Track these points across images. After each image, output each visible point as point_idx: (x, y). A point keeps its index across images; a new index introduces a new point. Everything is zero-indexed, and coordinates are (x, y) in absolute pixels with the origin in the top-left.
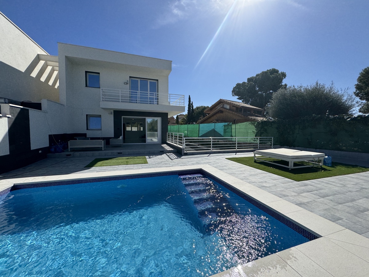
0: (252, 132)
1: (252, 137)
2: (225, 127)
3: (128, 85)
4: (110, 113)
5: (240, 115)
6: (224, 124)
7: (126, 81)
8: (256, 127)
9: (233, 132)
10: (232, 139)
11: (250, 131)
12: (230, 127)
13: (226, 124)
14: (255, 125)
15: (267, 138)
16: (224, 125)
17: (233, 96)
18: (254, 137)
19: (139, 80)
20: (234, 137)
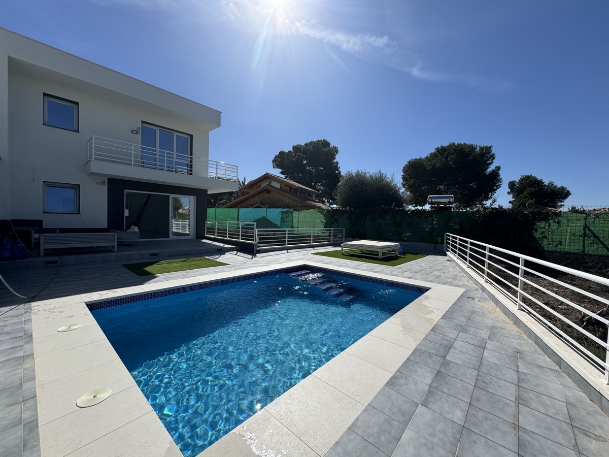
0: (319, 221)
1: (320, 229)
2: (282, 214)
3: (139, 136)
4: (100, 183)
5: (296, 198)
6: (281, 210)
7: (135, 129)
8: (325, 216)
9: (294, 222)
10: (293, 231)
11: (318, 221)
12: (290, 215)
13: (285, 210)
14: (324, 213)
15: (337, 230)
16: (282, 212)
17: (274, 167)
18: (323, 229)
19: (158, 130)
20: (296, 229)
